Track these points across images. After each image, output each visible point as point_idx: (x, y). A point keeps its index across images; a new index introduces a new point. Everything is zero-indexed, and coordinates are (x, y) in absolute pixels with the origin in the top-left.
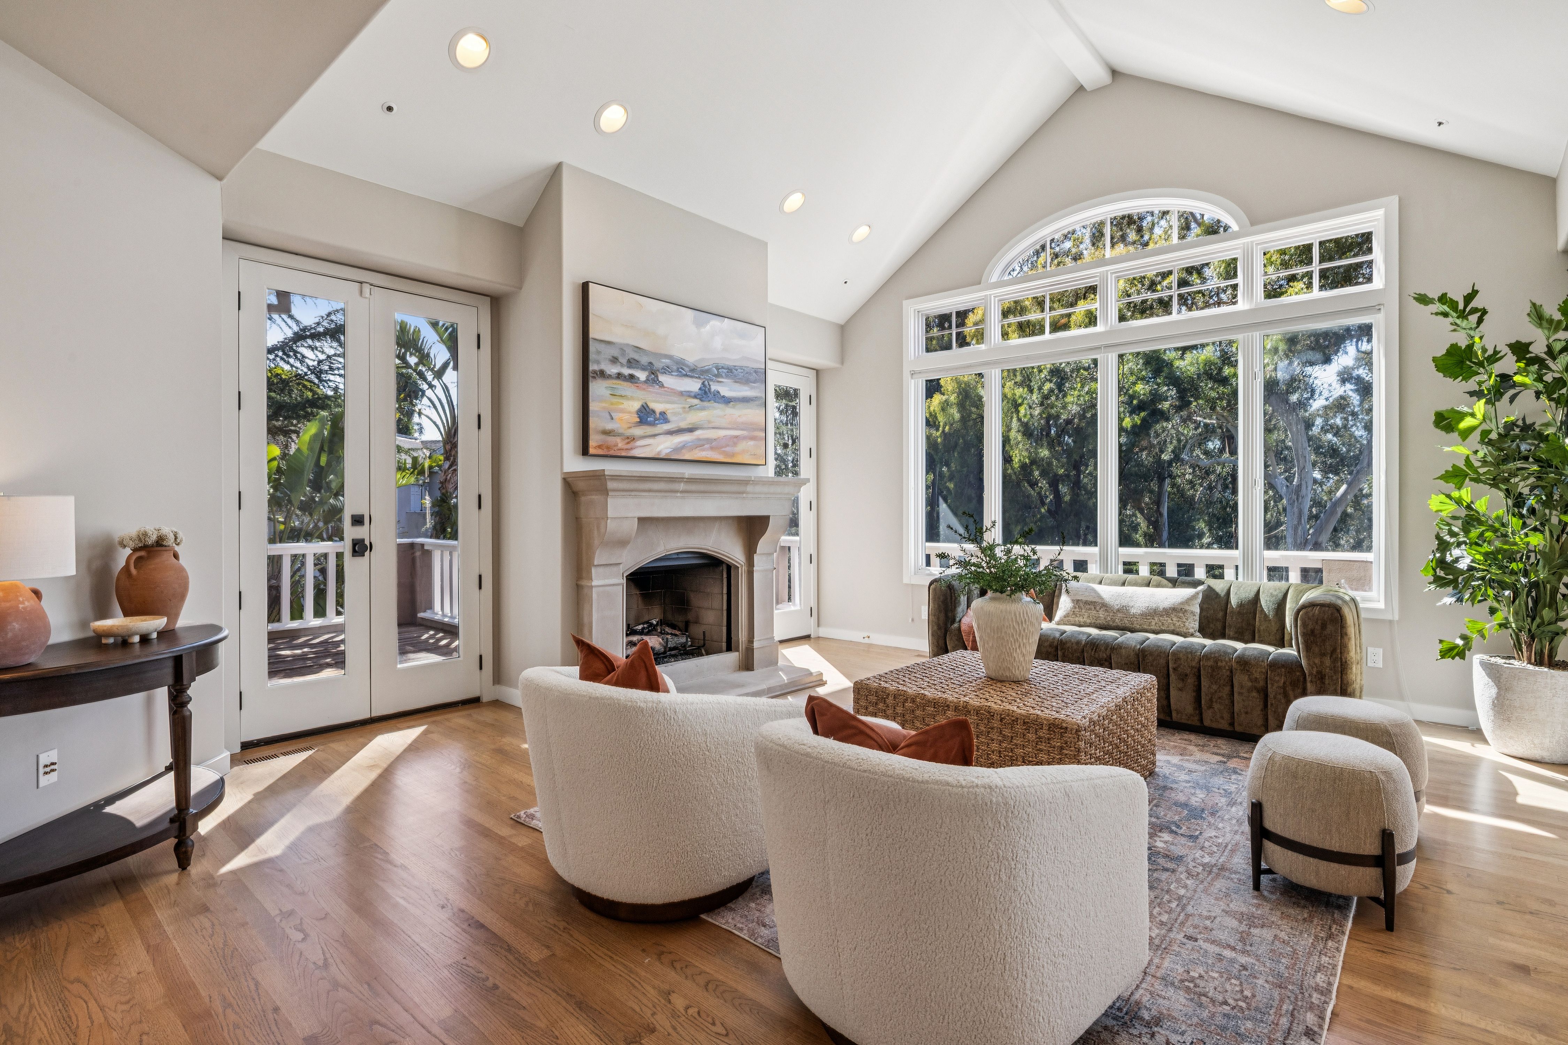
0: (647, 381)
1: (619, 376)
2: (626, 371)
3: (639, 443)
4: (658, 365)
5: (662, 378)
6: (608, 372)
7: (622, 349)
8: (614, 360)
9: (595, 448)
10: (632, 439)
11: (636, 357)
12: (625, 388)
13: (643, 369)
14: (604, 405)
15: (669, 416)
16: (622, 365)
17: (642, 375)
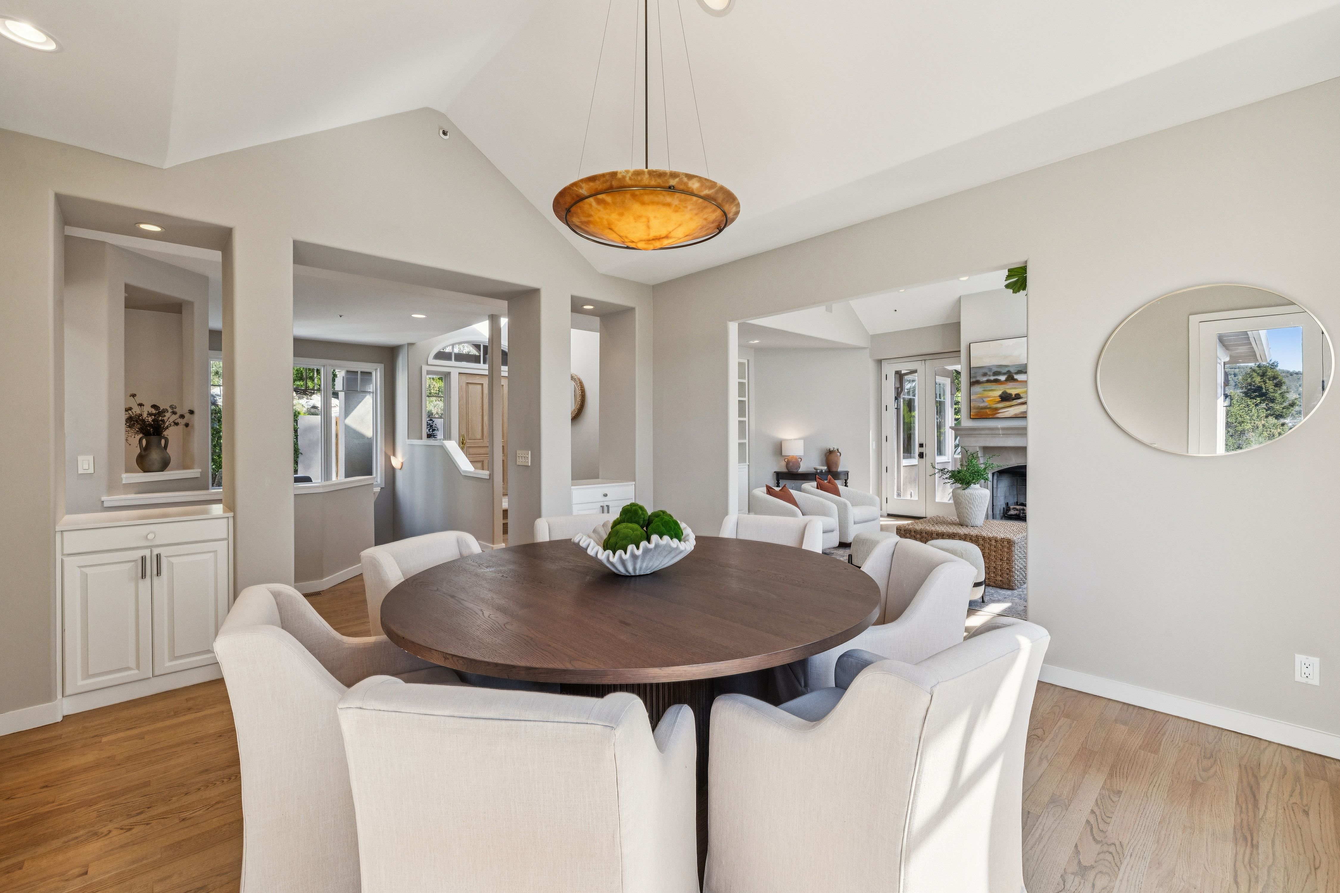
0: (1007, 380)
1: (988, 381)
2: (992, 378)
3: (999, 412)
4: (1013, 370)
5: (1016, 377)
6: (981, 381)
7: (989, 368)
8: (985, 374)
9: (973, 415)
10: (997, 409)
11: (999, 370)
12: (993, 386)
13: (1004, 374)
14: (979, 396)
15: (1021, 395)
16: (990, 376)
17: (1003, 378)
